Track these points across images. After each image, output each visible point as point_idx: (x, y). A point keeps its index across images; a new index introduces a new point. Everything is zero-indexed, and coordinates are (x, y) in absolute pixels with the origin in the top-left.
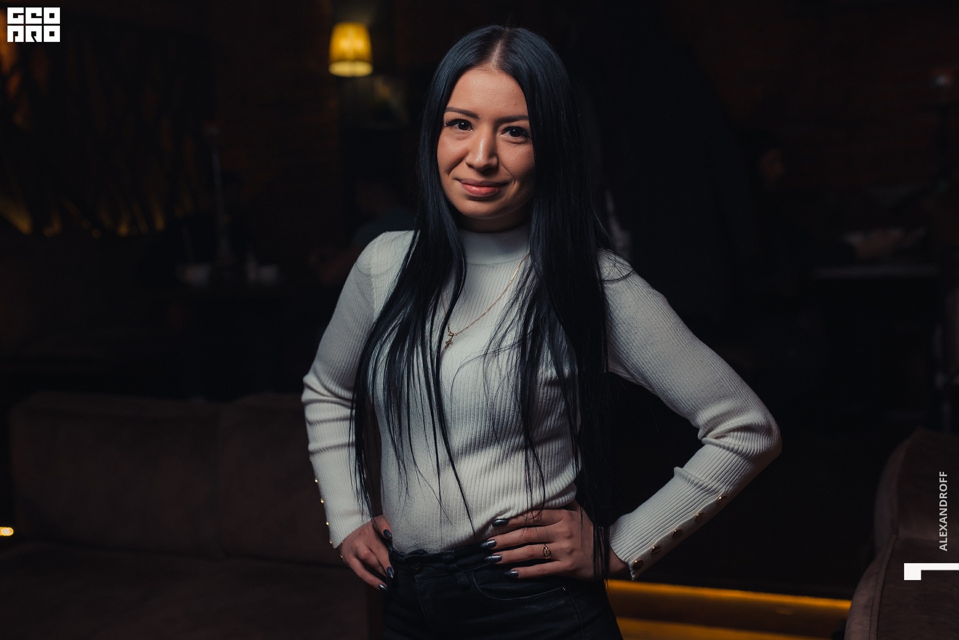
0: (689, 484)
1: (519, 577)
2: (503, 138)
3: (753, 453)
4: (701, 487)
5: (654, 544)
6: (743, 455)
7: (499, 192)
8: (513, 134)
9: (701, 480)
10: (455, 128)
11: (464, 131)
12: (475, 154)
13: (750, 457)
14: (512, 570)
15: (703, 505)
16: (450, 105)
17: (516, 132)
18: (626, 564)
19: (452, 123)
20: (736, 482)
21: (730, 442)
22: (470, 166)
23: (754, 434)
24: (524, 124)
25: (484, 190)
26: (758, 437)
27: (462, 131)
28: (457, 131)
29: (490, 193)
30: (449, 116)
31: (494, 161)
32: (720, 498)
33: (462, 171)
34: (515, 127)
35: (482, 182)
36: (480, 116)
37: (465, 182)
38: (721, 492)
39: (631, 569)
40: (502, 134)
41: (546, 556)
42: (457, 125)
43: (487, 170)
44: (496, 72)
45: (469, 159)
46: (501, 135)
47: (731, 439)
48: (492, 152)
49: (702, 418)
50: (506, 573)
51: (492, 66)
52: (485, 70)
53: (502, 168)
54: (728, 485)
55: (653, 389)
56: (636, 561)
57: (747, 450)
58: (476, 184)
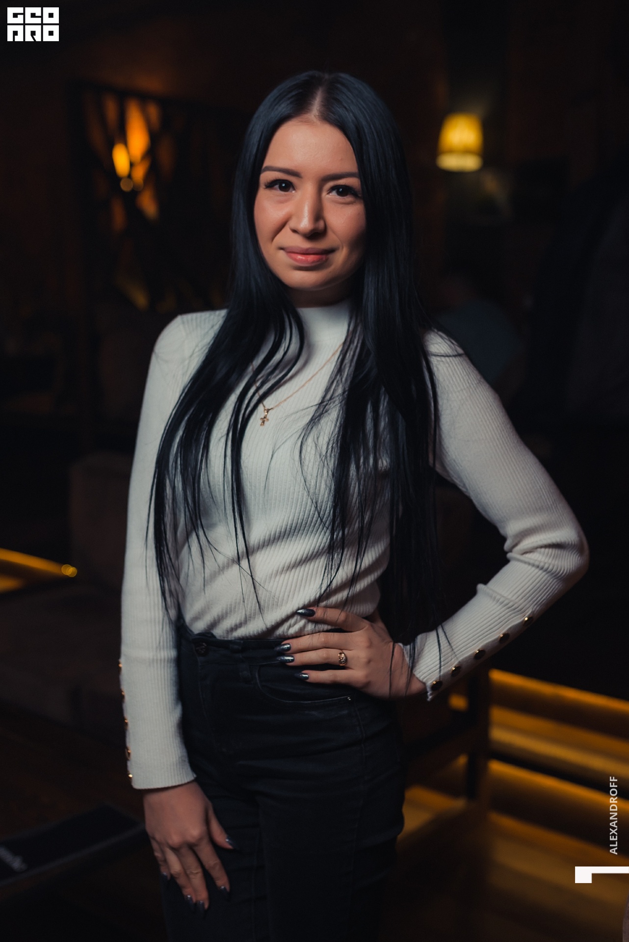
0: (495, 602)
1: (308, 681)
2: (330, 198)
3: (563, 573)
4: (508, 606)
5: (454, 665)
6: (552, 574)
7: (327, 260)
8: (340, 194)
9: (507, 599)
10: (275, 189)
11: (286, 193)
12: (300, 219)
13: (560, 576)
14: (304, 672)
15: (508, 625)
16: (267, 163)
17: (343, 191)
18: (424, 684)
19: (271, 185)
20: (543, 602)
21: (539, 559)
22: (295, 231)
23: (565, 553)
24: (353, 182)
25: (311, 258)
26: (568, 555)
27: (283, 193)
28: (277, 193)
29: (318, 261)
30: (266, 177)
31: (321, 224)
32: (526, 619)
33: (287, 238)
34: (342, 185)
35: (307, 249)
36: (302, 175)
37: (289, 251)
38: (528, 612)
39: (428, 689)
40: (328, 194)
41: (341, 663)
42: (277, 186)
43: (314, 235)
44: (318, 123)
45: (292, 224)
46: (328, 196)
47: (541, 557)
48: (318, 215)
49: (511, 529)
50: (296, 675)
51: (313, 116)
52: (305, 122)
53: (330, 233)
54: (535, 605)
55: (467, 489)
56: (435, 683)
57: (557, 568)
58: (302, 252)
